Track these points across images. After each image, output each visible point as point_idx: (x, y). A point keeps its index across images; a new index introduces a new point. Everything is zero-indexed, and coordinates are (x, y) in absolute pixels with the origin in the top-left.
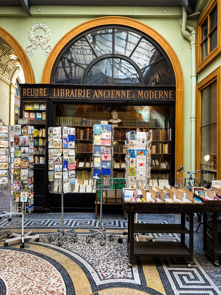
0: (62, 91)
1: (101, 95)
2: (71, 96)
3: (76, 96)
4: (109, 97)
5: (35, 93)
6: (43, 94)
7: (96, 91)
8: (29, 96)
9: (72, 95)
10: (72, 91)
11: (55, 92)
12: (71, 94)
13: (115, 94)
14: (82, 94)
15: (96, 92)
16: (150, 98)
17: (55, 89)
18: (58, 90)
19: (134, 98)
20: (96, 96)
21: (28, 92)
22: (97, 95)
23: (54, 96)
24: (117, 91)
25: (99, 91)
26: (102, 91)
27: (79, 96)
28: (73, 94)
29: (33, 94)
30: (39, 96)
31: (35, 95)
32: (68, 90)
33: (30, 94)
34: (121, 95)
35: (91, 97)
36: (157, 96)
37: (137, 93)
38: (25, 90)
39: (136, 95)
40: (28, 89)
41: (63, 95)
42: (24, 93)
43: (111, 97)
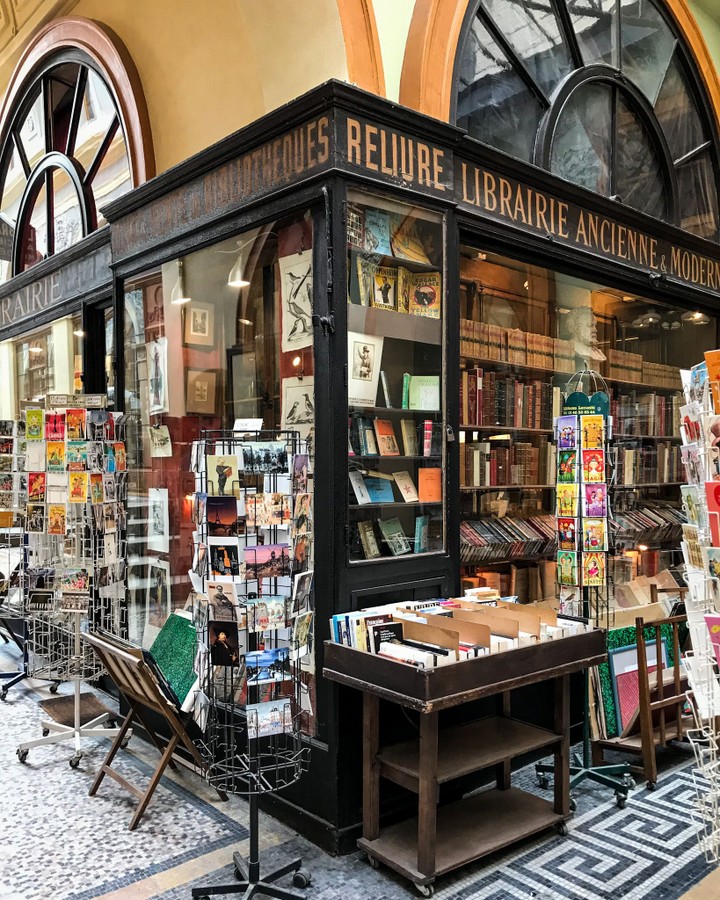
0: (490, 181)
1: (595, 236)
2: (515, 216)
3: (530, 221)
4: (613, 252)
5: (399, 165)
6: (432, 178)
7: (580, 215)
8: (374, 167)
9: (520, 214)
10: (519, 193)
11: (464, 178)
12: (517, 208)
13: (627, 243)
14: (548, 219)
15: (581, 218)
16: (693, 279)
18: (477, 171)
21: (371, 147)
22: (584, 233)
23: (465, 199)
24: (630, 232)
25: (590, 217)
26: (595, 217)
27: (538, 225)
28: (522, 210)
29: (389, 165)
30: (415, 182)
31: (400, 174)
32: (505, 186)
33: (376, 158)
34: (637, 250)
35: (571, 240)
36: (705, 279)
37: (669, 256)
38: (354, 128)
39: (668, 263)
40: (370, 129)
41: (491, 206)
42: (352, 143)
43: (617, 252)
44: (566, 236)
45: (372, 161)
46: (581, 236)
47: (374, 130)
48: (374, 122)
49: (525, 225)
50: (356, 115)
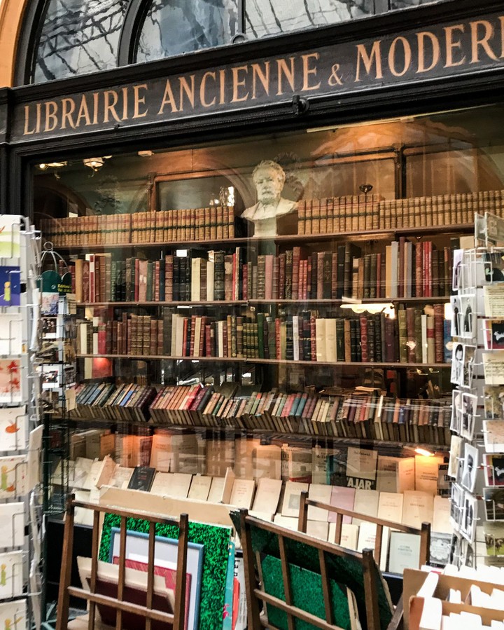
0: (52, 107)
1: (191, 96)
2: (78, 125)
3: (95, 121)
4: (222, 101)
7: (168, 85)
9: (83, 120)
10: (84, 103)
11: (27, 117)
12: (80, 116)
13: (249, 82)
14: (119, 109)
15: (168, 89)
16: (421, 69)
17: (27, 108)
18: (39, 106)
19: (338, 87)
20: (168, 106)
22: (172, 101)
23: (26, 133)
24: (256, 67)
25: (183, 80)
26: (192, 77)
27: (106, 120)
28: (87, 115)
32: (68, 103)
35: (151, 116)
37: (351, 59)
41: (51, 127)
43: (229, 99)
44: (144, 115)
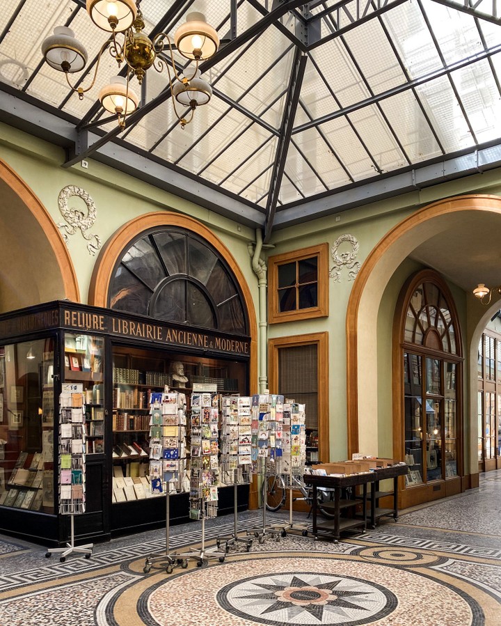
0: (125, 324)
1: (176, 338)
2: (137, 335)
3: (144, 336)
4: (185, 343)
5: (85, 323)
6: (99, 326)
7: (168, 331)
8: (75, 325)
10: (139, 326)
11: (114, 323)
12: (137, 331)
13: (192, 339)
14: (152, 333)
16: (227, 349)
17: (114, 320)
18: (119, 321)
19: (212, 348)
21: (74, 319)
23: (114, 330)
24: (193, 334)
25: (173, 331)
26: (176, 331)
27: (148, 336)
28: (140, 332)
29: (81, 324)
30: (92, 328)
31: (85, 326)
32: (132, 324)
33: (76, 322)
34: (197, 341)
35: (164, 340)
36: (234, 348)
37: (214, 341)
38: (67, 314)
39: (214, 344)
40: (73, 313)
41: (126, 332)
42: (66, 318)
43: (187, 342)
44: (161, 339)
45: (74, 323)
46: (169, 338)
47: (75, 313)
48: (75, 310)
49: (142, 337)
50: (67, 309)
